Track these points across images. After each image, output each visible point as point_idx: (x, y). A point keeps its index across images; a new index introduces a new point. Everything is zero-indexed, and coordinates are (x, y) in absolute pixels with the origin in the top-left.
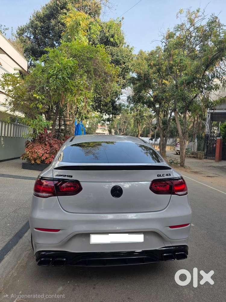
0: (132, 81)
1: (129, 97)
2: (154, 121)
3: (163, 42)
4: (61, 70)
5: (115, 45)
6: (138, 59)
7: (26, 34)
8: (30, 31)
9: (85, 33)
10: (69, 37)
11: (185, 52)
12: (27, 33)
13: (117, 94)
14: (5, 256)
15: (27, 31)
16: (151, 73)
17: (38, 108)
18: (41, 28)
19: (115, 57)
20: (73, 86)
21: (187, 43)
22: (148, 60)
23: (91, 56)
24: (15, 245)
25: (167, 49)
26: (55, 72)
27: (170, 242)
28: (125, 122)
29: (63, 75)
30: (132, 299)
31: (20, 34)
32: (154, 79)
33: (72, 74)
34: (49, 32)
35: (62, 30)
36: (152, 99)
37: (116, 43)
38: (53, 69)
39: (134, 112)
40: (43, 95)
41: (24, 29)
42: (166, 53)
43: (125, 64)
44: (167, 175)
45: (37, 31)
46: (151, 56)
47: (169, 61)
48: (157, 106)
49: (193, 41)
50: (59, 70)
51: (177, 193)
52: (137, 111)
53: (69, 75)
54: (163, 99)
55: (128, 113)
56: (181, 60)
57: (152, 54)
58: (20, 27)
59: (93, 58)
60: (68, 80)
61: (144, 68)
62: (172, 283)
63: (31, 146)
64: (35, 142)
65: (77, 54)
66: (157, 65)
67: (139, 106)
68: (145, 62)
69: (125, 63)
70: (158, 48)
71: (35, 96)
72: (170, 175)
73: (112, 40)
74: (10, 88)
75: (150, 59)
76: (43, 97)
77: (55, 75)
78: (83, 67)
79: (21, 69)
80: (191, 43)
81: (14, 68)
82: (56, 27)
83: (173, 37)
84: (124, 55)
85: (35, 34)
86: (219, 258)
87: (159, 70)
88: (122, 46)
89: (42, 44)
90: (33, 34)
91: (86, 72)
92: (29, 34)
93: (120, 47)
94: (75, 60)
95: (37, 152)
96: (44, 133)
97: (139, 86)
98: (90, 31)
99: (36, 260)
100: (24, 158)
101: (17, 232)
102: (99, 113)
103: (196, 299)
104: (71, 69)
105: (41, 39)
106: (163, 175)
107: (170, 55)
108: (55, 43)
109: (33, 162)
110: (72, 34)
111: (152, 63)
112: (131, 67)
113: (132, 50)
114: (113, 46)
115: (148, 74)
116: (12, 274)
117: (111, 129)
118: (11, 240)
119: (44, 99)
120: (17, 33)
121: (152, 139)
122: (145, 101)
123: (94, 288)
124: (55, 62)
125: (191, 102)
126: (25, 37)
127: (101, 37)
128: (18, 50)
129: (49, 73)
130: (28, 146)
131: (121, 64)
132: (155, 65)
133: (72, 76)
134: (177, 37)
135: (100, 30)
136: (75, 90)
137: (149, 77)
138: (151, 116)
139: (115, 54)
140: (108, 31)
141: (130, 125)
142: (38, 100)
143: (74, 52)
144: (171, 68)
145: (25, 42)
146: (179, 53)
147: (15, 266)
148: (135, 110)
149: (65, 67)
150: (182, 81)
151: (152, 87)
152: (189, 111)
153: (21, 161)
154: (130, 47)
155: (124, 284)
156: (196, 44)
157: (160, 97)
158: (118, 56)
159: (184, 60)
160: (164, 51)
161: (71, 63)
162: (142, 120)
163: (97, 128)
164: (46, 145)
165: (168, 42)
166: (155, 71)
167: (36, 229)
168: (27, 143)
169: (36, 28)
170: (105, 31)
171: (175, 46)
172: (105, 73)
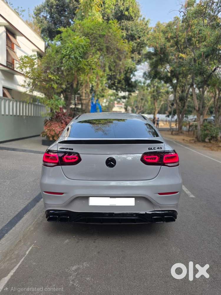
0: (149, 56)
1: (145, 73)
2: (171, 97)
3: (181, 11)
4: (74, 50)
5: (130, 19)
6: (155, 31)
7: (42, 14)
8: (46, 10)
9: (99, 9)
10: (83, 14)
11: (206, 21)
12: (43, 12)
13: (132, 71)
14: (25, 215)
15: (44, 11)
16: (167, 46)
17: (53, 88)
18: (56, 7)
19: (130, 32)
20: (85, 65)
21: (208, 11)
22: (164, 32)
23: (103, 33)
24: (33, 207)
25: (185, 19)
26: (68, 52)
27: (159, 207)
28: (142, 99)
29: (76, 55)
30: (125, 252)
31: (37, 15)
32: (171, 52)
33: (85, 53)
34: (64, 9)
35: (76, 7)
36: (169, 74)
37: (131, 16)
38: (66, 49)
39: (151, 89)
40: (57, 76)
41: (40, 9)
42: (184, 24)
43: (140, 39)
44: (158, 148)
45: (53, 10)
46: (168, 28)
47: (187, 32)
48: (175, 81)
49: (215, 8)
50: (71, 49)
51: (167, 165)
52: (154, 87)
53: (81, 55)
54: (180, 74)
55: (144, 90)
56: (200, 30)
57: (169, 25)
58: (36, 7)
59: (105, 35)
60: (81, 59)
61: (161, 42)
62: (163, 242)
63: (49, 124)
64: (52, 121)
65: (90, 32)
66: (175, 38)
67: (156, 82)
68: (162, 34)
69: (140, 37)
70: (177, 19)
71: (50, 76)
72: (161, 148)
73: (126, 13)
74: (28, 69)
75: (167, 32)
76: (58, 78)
77: (68, 55)
78: (95, 46)
79: (38, 50)
80: (213, 10)
81: (32, 49)
82: (71, 4)
83: (192, 5)
84: (139, 29)
85: (51, 13)
86: (212, 225)
87: (177, 43)
88: (137, 19)
89: (58, 23)
90: (49, 13)
91: (98, 50)
92: (45, 14)
93: (135, 21)
94: (88, 38)
95: (54, 130)
96: (60, 112)
97: (156, 61)
98: (104, 6)
99: (46, 217)
100: (44, 135)
101: (35, 197)
102: (114, 91)
103: (181, 255)
104: (83, 48)
105: (57, 18)
106: (154, 148)
107: (189, 26)
108: (70, 20)
109: (51, 139)
110: (86, 11)
111: (170, 35)
112: (146, 42)
113: (147, 23)
114: (128, 20)
115: (165, 48)
116: (30, 229)
117: (127, 107)
118: (30, 203)
119: (59, 80)
120: (34, 14)
121: (168, 116)
122: (162, 76)
123: (94, 242)
124: (68, 42)
125: (210, 76)
126: (42, 17)
127: (115, 11)
128: (35, 31)
129: (63, 54)
130: (46, 124)
131: (136, 39)
132: (172, 38)
133: (84, 55)
134: (198, 4)
135: (115, 3)
136: (87, 69)
137: (165, 50)
138: (168, 93)
139: (129, 29)
140: (123, 4)
141: (148, 102)
142: (53, 80)
143: (86, 30)
144: (189, 40)
145: (42, 22)
146: (198, 23)
147: (32, 223)
148: (152, 86)
149: (77, 46)
150: (199, 54)
151: (168, 62)
152: (208, 86)
153: (41, 138)
154: (146, 20)
155: (120, 241)
156: (218, 11)
157: (178, 72)
158: (132, 31)
159: (204, 31)
160: (183, 22)
161: (83, 42)
162: (158, 96)
163: (113, 106)
164: (62, 123)
165: (187, 12)
166: (173, 44)
167: (45, 192)
168: (46, 121)
169: (52, 7)
170: (119, 4)
171: (194, 15)
172: (118, 50)
